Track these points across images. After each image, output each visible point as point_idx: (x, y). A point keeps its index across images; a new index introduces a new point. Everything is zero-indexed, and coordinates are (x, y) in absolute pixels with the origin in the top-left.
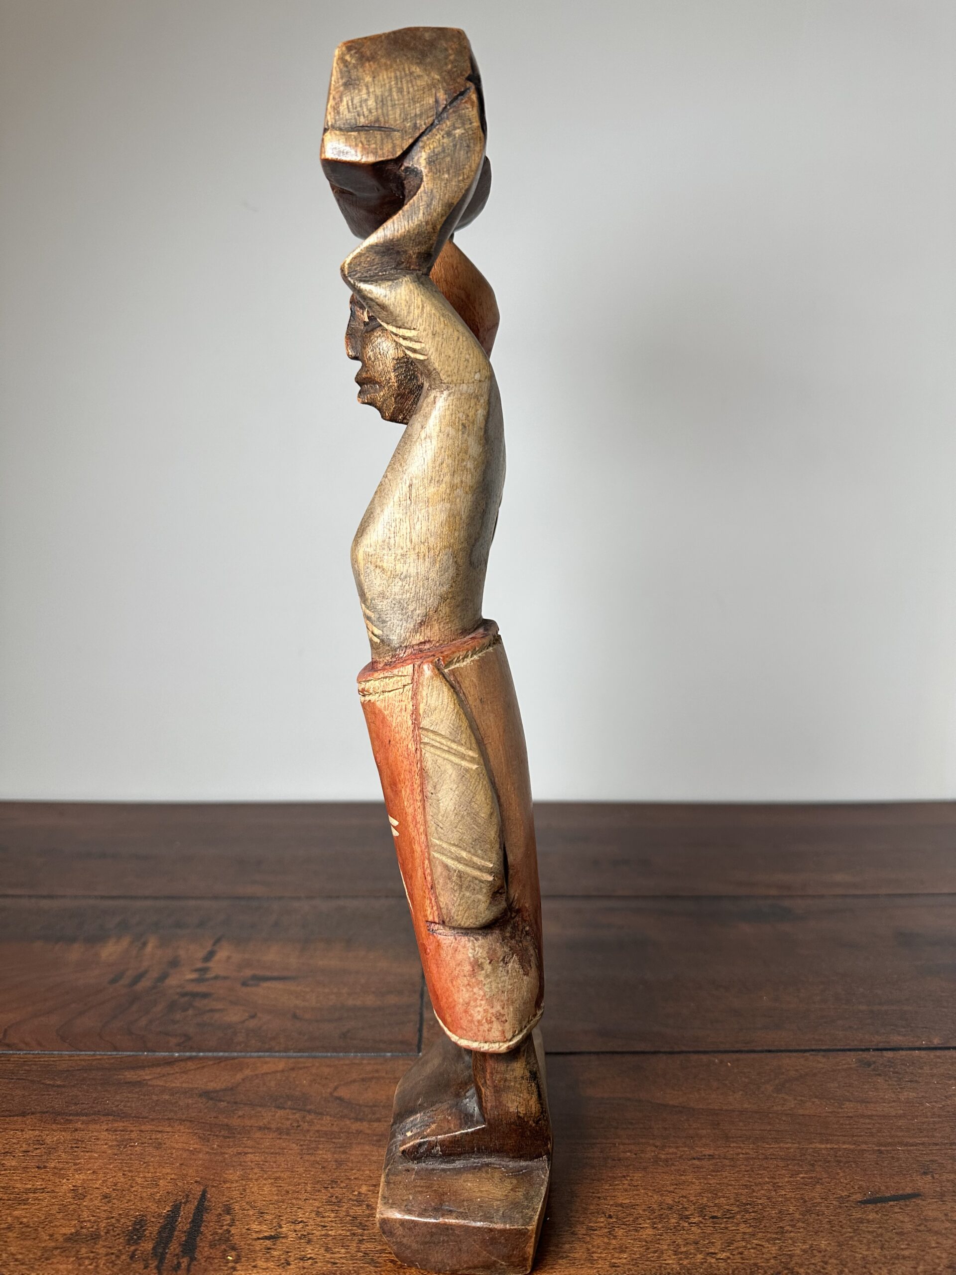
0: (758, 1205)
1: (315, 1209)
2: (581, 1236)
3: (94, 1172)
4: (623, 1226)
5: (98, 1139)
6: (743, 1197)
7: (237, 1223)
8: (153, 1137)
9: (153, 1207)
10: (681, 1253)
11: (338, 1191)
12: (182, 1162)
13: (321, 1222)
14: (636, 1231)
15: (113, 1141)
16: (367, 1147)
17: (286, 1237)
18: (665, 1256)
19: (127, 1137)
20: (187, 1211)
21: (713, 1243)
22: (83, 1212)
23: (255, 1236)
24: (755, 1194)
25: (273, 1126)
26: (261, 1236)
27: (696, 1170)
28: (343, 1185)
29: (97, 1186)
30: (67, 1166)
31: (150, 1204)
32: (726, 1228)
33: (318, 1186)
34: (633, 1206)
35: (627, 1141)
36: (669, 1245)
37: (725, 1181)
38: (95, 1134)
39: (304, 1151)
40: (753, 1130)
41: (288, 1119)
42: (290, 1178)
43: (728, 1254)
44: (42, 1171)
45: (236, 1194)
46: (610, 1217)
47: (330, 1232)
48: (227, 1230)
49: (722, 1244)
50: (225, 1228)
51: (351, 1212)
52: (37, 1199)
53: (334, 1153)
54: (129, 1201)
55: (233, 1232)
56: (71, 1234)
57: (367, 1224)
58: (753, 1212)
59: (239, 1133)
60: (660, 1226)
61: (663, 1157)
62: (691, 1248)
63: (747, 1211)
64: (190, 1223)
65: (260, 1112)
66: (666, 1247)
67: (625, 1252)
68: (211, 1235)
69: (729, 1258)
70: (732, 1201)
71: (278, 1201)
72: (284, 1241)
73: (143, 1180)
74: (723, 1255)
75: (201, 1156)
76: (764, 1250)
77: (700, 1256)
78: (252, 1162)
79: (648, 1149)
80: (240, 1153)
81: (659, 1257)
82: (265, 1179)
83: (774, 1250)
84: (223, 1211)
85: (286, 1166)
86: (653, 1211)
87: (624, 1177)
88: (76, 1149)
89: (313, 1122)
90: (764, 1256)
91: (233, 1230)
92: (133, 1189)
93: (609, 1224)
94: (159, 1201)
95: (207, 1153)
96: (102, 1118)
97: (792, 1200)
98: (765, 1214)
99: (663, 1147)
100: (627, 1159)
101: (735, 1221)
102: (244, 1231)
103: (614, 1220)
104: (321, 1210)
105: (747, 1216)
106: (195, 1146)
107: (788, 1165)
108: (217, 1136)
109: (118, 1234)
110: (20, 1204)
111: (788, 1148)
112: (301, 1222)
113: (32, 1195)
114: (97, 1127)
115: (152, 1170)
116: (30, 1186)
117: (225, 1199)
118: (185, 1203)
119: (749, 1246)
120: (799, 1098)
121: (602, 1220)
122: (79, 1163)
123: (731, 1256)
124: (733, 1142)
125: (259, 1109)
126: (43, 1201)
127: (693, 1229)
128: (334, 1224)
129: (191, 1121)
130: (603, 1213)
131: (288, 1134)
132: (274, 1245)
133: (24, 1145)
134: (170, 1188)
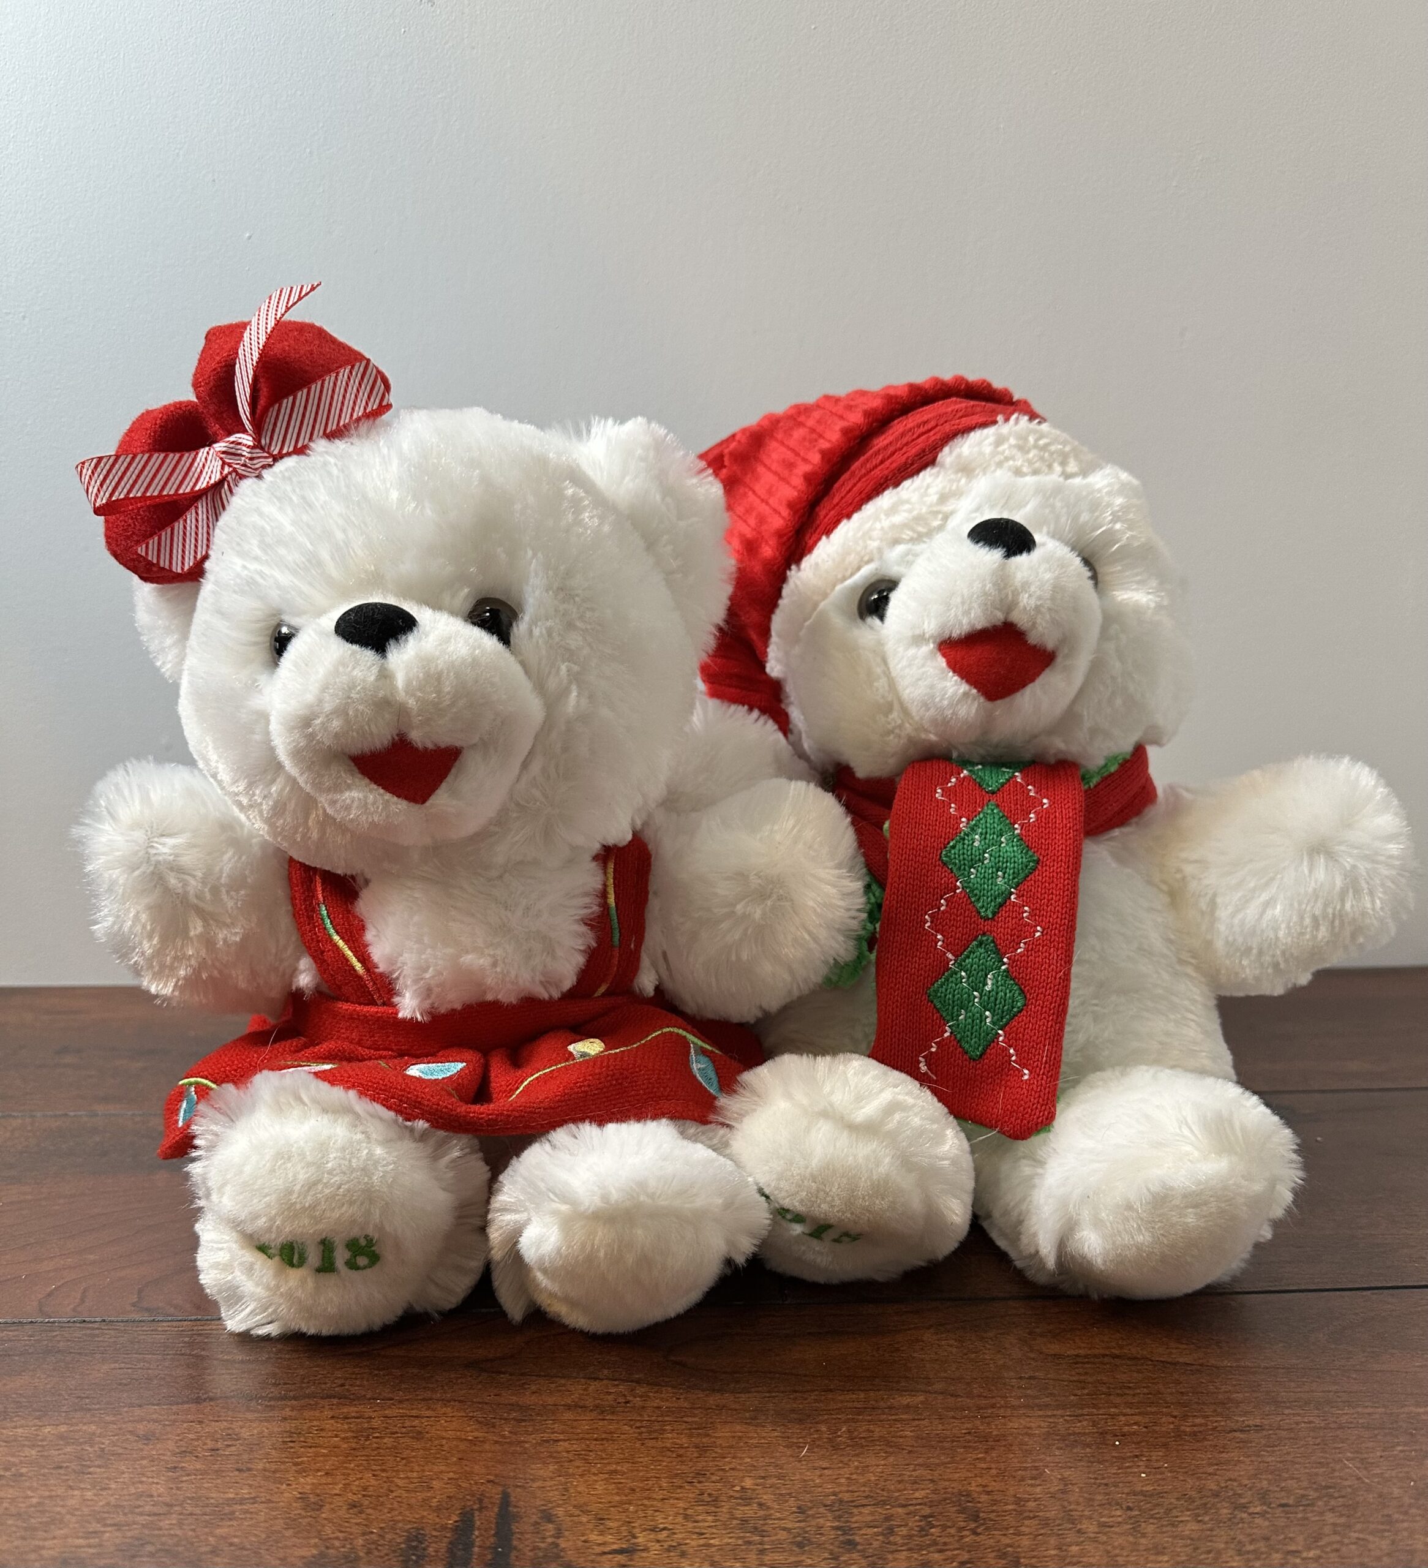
0: (1345, 1487)
1: (681, 1511)
2: (1092, 1535)
3: (327, 1474)
4: (1151, 1521)
5: (322, 1430)
6: (1321, 1478)
7: (567, 1533)
8: (407, 1424)
9: (432, 1517)
10: (1248, 1552)
11: (709, 1487)
12: (460, 1456)
13: (695, 1527)
14: (1173, 1525)
15: (345, 1431)
16: (738, 1428)
17: (646, 1550)
18: (1224, 1558)
19: (366, 1425)
20: (484, 1521)
21: (1291, 1538)
22: (323, 1526)
23: (598, 1550)
24: (1337, 1474)
25: (589, 1402)
26: (607, 1549)
27: (1241, 1445)
28: (714, 1478)
29: (337, 1492)
30: (282, 1467)
31: (425, 1513)
32: (1307, 1519)
33: (678, 1481)
34: (1160, 1494)
35: (1128, 1411)
36: (1227, 1543)
37: (1289, 1458)
38: (315, 1423)
39: (644, 1436)
40: (1312, 1391)
41: (610, 1393)
42: (632, 1471)
43: (1318, 1552)
44: (245, 1475)
45: (555, 1495)
46: (1129, 1509)
47: (712, 1541)
48: (553, 1543)
49: (1305, 1540)
50: (550, 1540)
51: (738, 1514)
52: (247, 1512)
53: (691, 1436)
54: (392, 1510)
55: (563, 1545)
56: (313, 1557)
57: (765, 1528)
58: (1343, 1497)
59: (538, 1415)
60: (1207, 1518)
61: (1188, 1429)
62: (1261, 1546)
63: (1331, 1496)
64: (494, 1535)
65: (564, 1385)
66: (1223, 1546)
67: (1163, 1554)
68: (531, 1551)
69: (1320, 1557)
70: (1305, 1484)
71: (622, 1503)
72: (644, 1554)
73: (407, 1481)
74: (1311, 1554)
75: (487, 1447)
76: (1371, 1546)
77: (1278, 1556)
78: (568, 1452)
79: (1164, 1420)
80: (547, 1441)
81: (1216, 1559)
82: (594, 1474)
83: (1385, 1544)
84: (541, 1518)
85: (622, 1456)
86: (1192, 1500)
87: (1137, 1456)
88: (291, 1444)
89: (649, 1397)
90: (1373, 1553)
91: (563, 1543)
92: (394, 1494)
93: (1130, 1518)
94: (438, 1509)
95: (496, 1442)
96: (322, 1402)
97: (1395, 1481)
98: (1361, 1499)
99: (1185, 1417)
100: (1134, 1433)
101: (1316, 1508)
102: (580, 1544)
103: (1137, 1513)
104: (689, 1512)
105: (1333, 1503)
106: (476, 1434)
107: (1376, 1436)
108: (505, 1419)
109: (387, 1555)
110: (222, 1519)
111: (1369, 1414)
112: (664, 1529)
113: (239, 1507)
114: (317, 1414)
115: (416, 1468)
116: (231, 1496)
117: (539, 1503)
118: (480, 1509)
119: (1346, 1541)
120: (1368, 1350)
121: (1118, 1513)
122: (302, 1462)
123: (1323, 1555)
124: (1288, 1408)
125: (563, 1381)
126: (256, 1513)
127: (1257, 1521)
128: (715, 1531)
129: (460, 1401)
130: (1118, 1504)
131: (613, 1413)
132: (631, 1560)
133: (208, 1441)
134: (451, 1490)
